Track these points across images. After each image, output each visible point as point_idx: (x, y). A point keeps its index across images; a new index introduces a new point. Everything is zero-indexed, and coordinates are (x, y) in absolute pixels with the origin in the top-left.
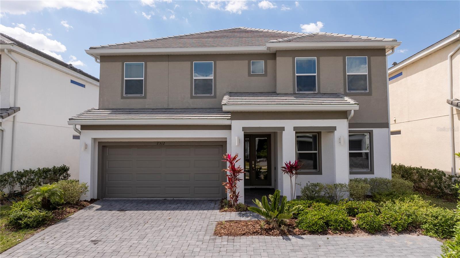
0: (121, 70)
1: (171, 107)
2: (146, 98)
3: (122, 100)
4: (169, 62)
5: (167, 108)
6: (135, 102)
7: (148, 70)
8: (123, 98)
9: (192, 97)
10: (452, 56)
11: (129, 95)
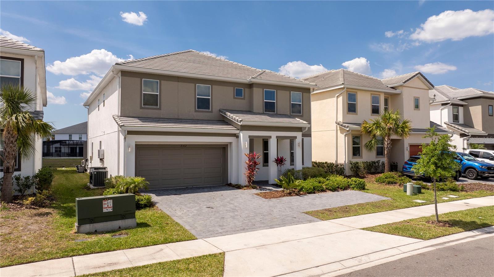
0: (139, 85)
1: (180, 117)
2: (161, 110)
3: (141, 110)
4: (179, 83)
5: (177, 118)
6: (151, 112)
7: (162, 87)
8: (141, 108)
9: (196, 111)
10: (337, 96)
11: (147, 106)
